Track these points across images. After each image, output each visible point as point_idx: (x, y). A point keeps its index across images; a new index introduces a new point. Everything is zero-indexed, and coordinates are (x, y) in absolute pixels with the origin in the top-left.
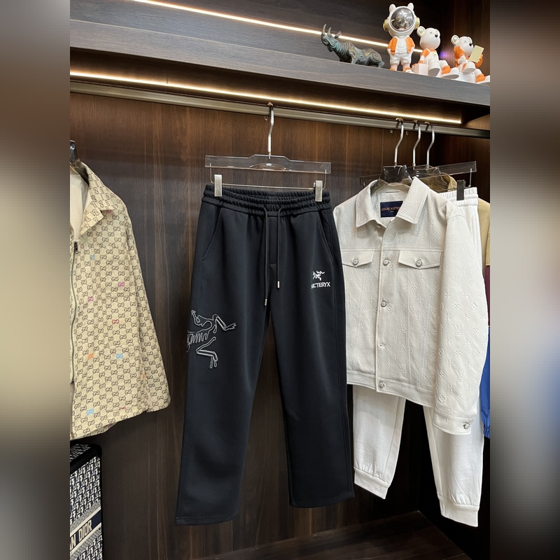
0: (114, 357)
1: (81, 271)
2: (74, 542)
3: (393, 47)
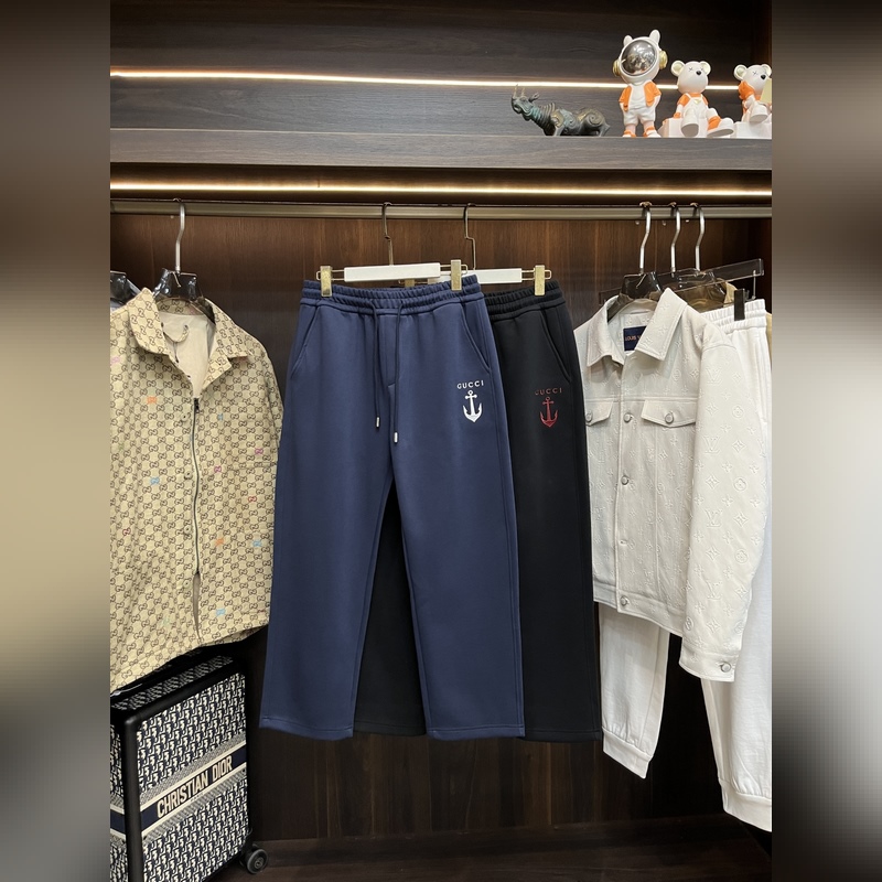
0: (250, 544)
1: (205, 435)
2: (205, 780)
3: (627, 100)
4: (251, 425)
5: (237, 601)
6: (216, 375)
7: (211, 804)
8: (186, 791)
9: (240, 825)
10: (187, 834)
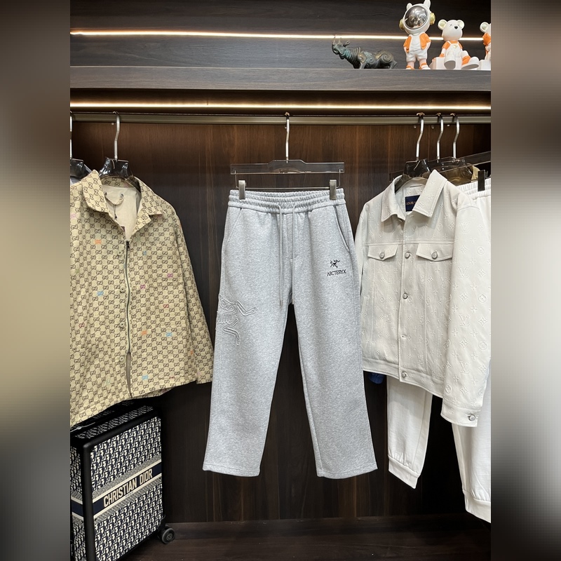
0: (164, 335)
1: (134, 265)
2: (135, 484)
3: (408, 45)
4: (165, 258)
5: (156, 371)
6: (141, 226)
7: (139, 499)
8: (123, 491)
9: (157, 512)
10: (123, 518)
